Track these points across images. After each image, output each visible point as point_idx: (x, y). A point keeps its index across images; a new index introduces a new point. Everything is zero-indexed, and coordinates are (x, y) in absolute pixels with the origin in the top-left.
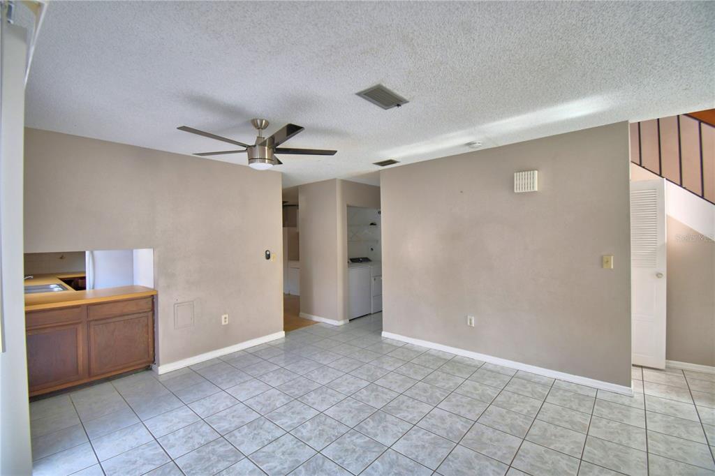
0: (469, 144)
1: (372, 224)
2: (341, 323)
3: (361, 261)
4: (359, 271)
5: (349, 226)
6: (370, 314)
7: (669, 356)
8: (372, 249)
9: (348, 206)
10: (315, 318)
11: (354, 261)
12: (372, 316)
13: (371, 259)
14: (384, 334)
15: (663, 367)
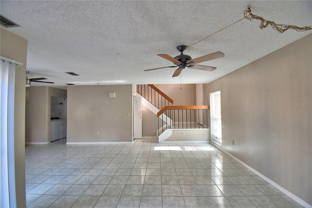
0: (98, 84)
1: (61, 104)
2: (47, 143)
3: (55, 119)
4: (55, 122)
5: (51, 104)
6: (60, 139)
7: (143, 136)
8: (60, 114)
9: (51, 97)
10: (33, 143)
11: (52, 119)
12: (61, 140)
13: (60, 118)
14: (67, 143)
15: (141, 138)
